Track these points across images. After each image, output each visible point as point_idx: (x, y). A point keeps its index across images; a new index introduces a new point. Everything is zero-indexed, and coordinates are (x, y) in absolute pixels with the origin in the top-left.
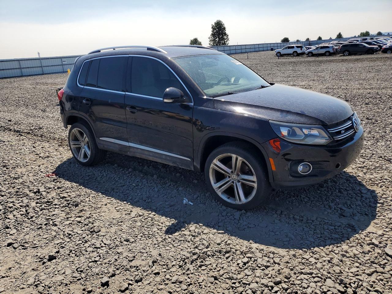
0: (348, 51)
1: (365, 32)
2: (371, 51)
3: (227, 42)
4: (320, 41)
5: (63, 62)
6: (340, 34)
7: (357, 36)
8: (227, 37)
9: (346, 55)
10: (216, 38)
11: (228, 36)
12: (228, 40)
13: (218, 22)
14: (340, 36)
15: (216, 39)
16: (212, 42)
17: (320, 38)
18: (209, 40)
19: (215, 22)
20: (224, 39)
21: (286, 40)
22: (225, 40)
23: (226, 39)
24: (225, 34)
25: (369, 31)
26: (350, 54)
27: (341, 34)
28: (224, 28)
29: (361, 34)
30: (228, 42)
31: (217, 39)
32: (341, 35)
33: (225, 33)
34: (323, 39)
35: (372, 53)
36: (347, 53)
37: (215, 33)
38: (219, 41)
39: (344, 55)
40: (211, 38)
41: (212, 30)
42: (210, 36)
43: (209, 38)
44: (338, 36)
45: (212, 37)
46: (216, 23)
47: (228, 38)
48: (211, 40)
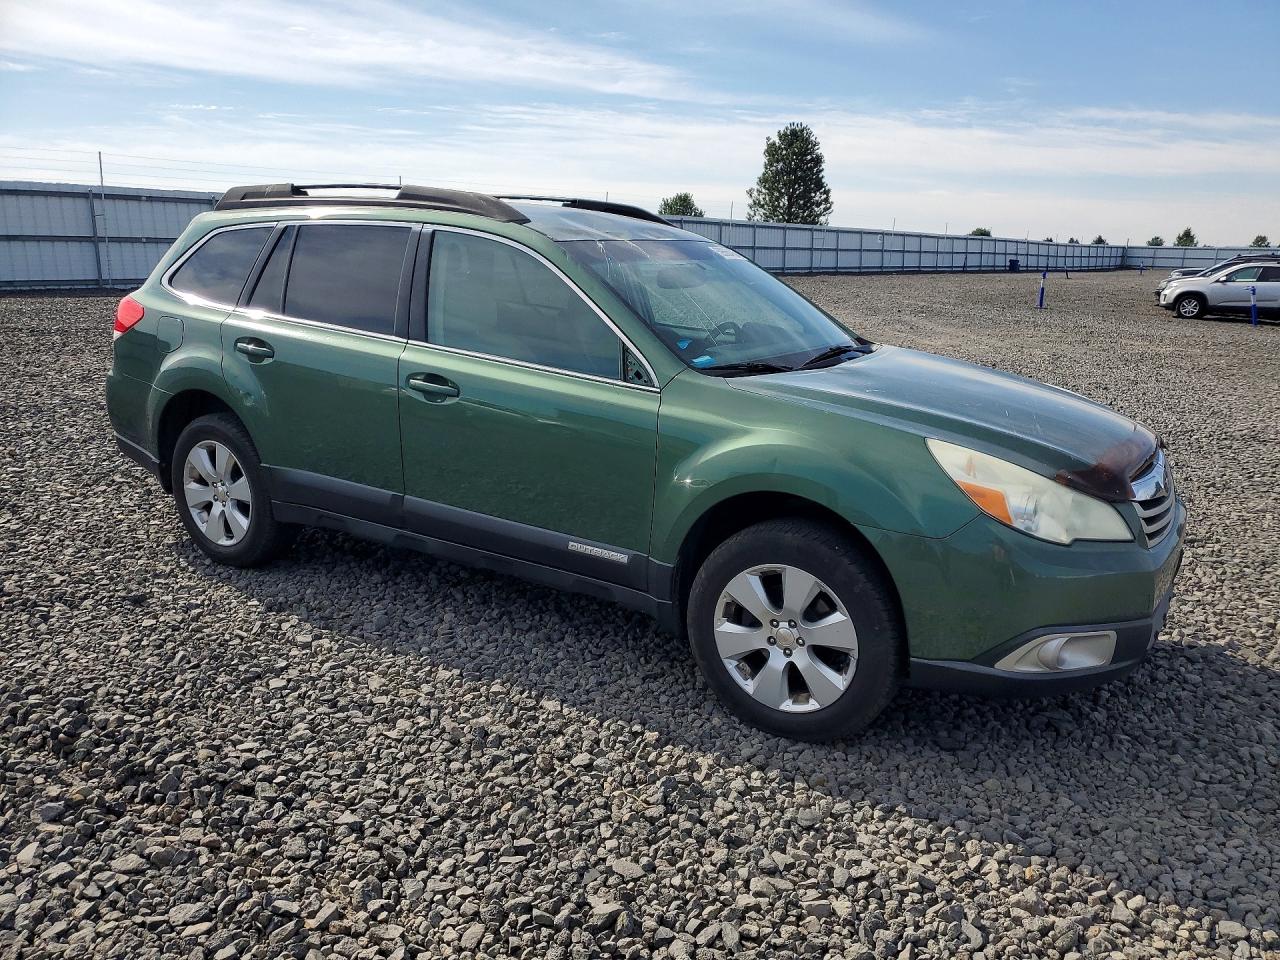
3: (822, 219)
6: (1188, 233)
8: (824, 196)
10: (782, 194)
11: (829, 190)
12: (830, 208)
13: (794, 133)
15: (778, 199)
16: (762, 211)
18: (751, 202)
19: (783, 129)
20: (809, 204)
22: (816, 209)
23: (818, 204)
24: (819, 185)
28: (818, 160)
30: (827, 216)
31: (785, 201)
33: (819, 180)
37: (777, 173)
38: (790, 206)
40: (759, 192)
41: (764, 160)
42: (756, 187)
43: (750, 193)
44: (1180, 238)
45: (764, 191)
46: (785, 134)
47: (830, 200)
48: (757, 204)
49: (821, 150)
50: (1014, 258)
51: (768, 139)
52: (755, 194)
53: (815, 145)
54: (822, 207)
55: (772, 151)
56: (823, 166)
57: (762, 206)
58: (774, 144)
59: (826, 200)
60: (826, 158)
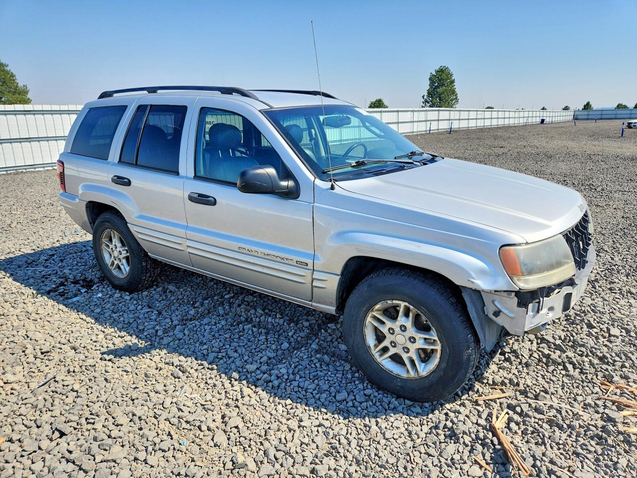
8: (454, 97)
10: (437, 97)
12: (458, 101)
13: (442, 69)
18: (423, 100)
19: (437, 68)
22: (451, 102)
23: (452, 100)
24: (453, 92)
28: (453, 82)
30: (456, 105)
31: (438, 100)
32: (590, 106)
37: (435, 88)
41: (429, 83)
42: (426, 94)
44: (585, 106)
45: (429, 96)
46: (438, 71)
48: (426, 101)
50: (542, 118)
51: (431, 73)
52: (425, 97)
53: (451, 75)
54: (454, 101)
55: (431, 79)
56: (455, 84)
57: (428, 103)
58: (433, 75)
59: (456, 98)
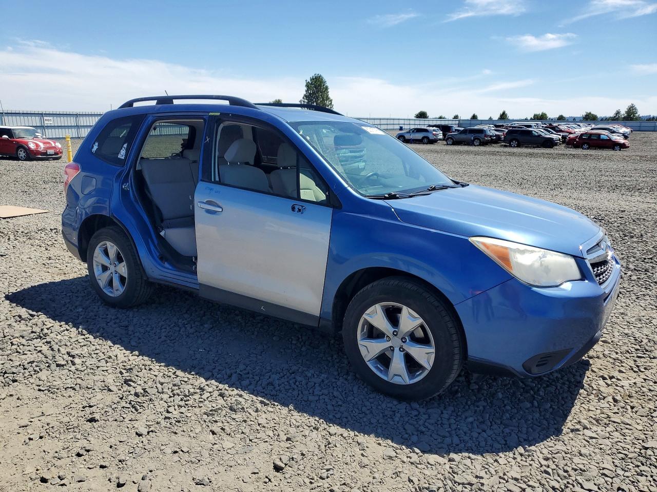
0: (516, 140)
1: (541, 114)
2: (550, 143)
4: (474, 122)
5: (46, 122)
6: (504, 113)
7: (529, 118)
9: (514, 147)
10: (313, 102)
11: (331, 101)
13: (316, 78)
14: (503, 116)
17: (474, 117)
19: (312, 76)
21: (422, 115)
24: (328, 98)
25: (546, 113)
26: (519, 146)
27: (506, 113)
28: (327, 88)
29: (535, 115)
32: (506, 115)
33: (328, 96)
34: (479, 118)
35: (551, 147)
36: (514, 143)
37: (310, 94)
39: (510, 146)
40: (304, 102)
41: (306, 89)
42: (302, 99)
44: (501, 116)
45: (307, 101)
46: (313, 79)
47: (332, 104)
49: (328, 84)
51: (306, 81)
53: (326, 82)
54: (330, 107)
55: (307, 86)
56: (329, 90)
58: (309, 82)
60: (329, 87)
